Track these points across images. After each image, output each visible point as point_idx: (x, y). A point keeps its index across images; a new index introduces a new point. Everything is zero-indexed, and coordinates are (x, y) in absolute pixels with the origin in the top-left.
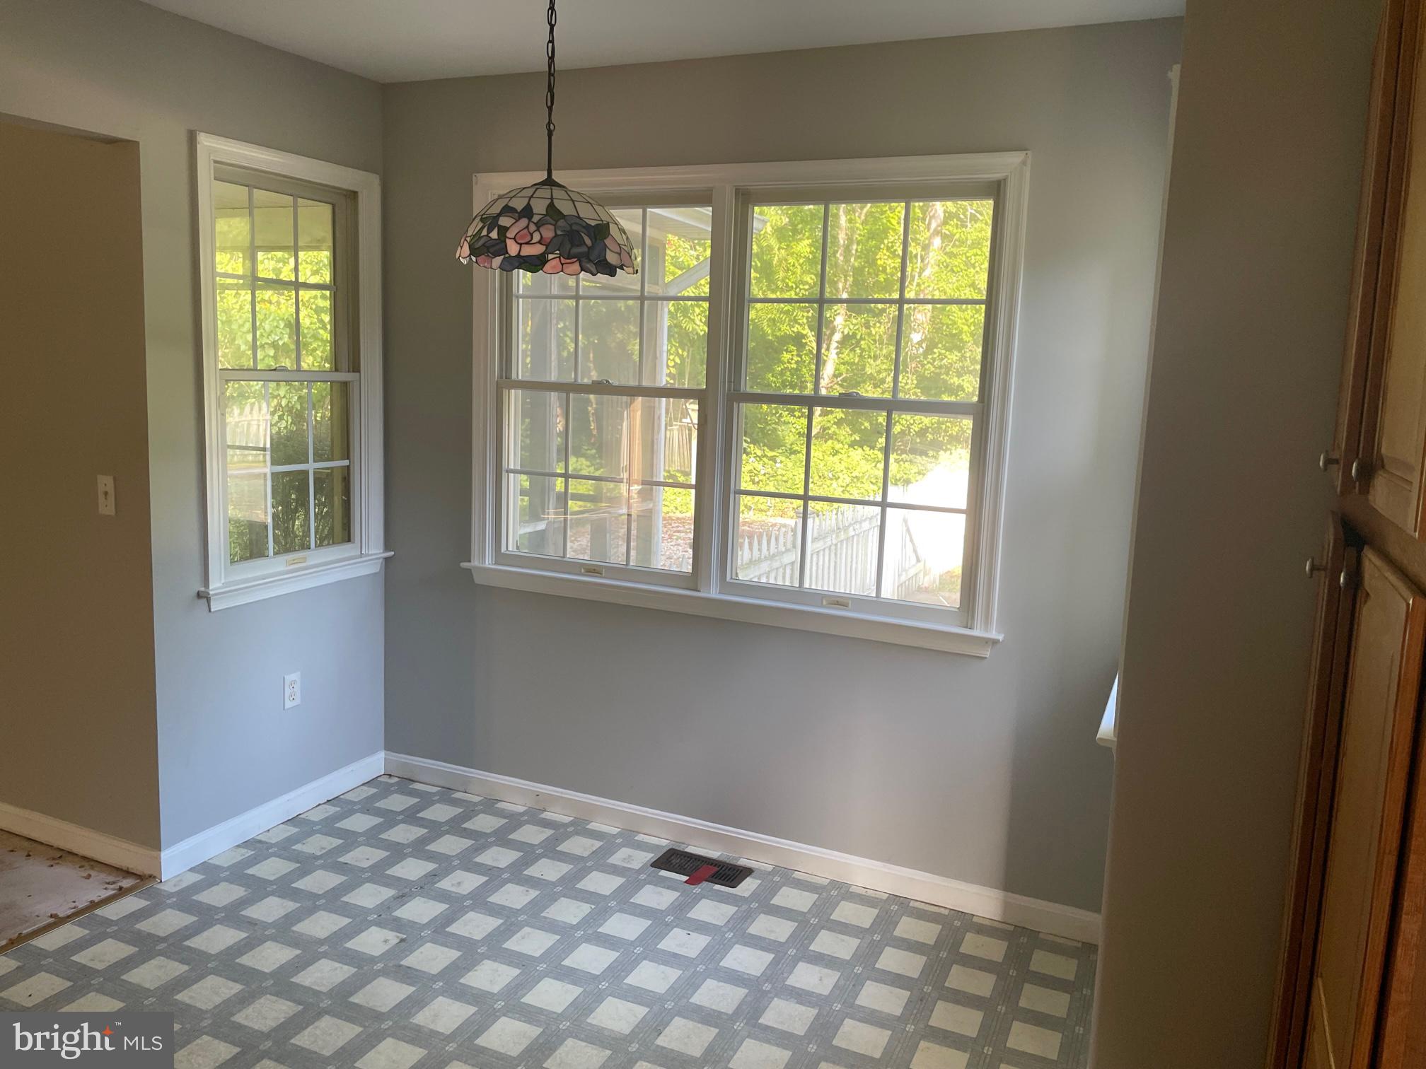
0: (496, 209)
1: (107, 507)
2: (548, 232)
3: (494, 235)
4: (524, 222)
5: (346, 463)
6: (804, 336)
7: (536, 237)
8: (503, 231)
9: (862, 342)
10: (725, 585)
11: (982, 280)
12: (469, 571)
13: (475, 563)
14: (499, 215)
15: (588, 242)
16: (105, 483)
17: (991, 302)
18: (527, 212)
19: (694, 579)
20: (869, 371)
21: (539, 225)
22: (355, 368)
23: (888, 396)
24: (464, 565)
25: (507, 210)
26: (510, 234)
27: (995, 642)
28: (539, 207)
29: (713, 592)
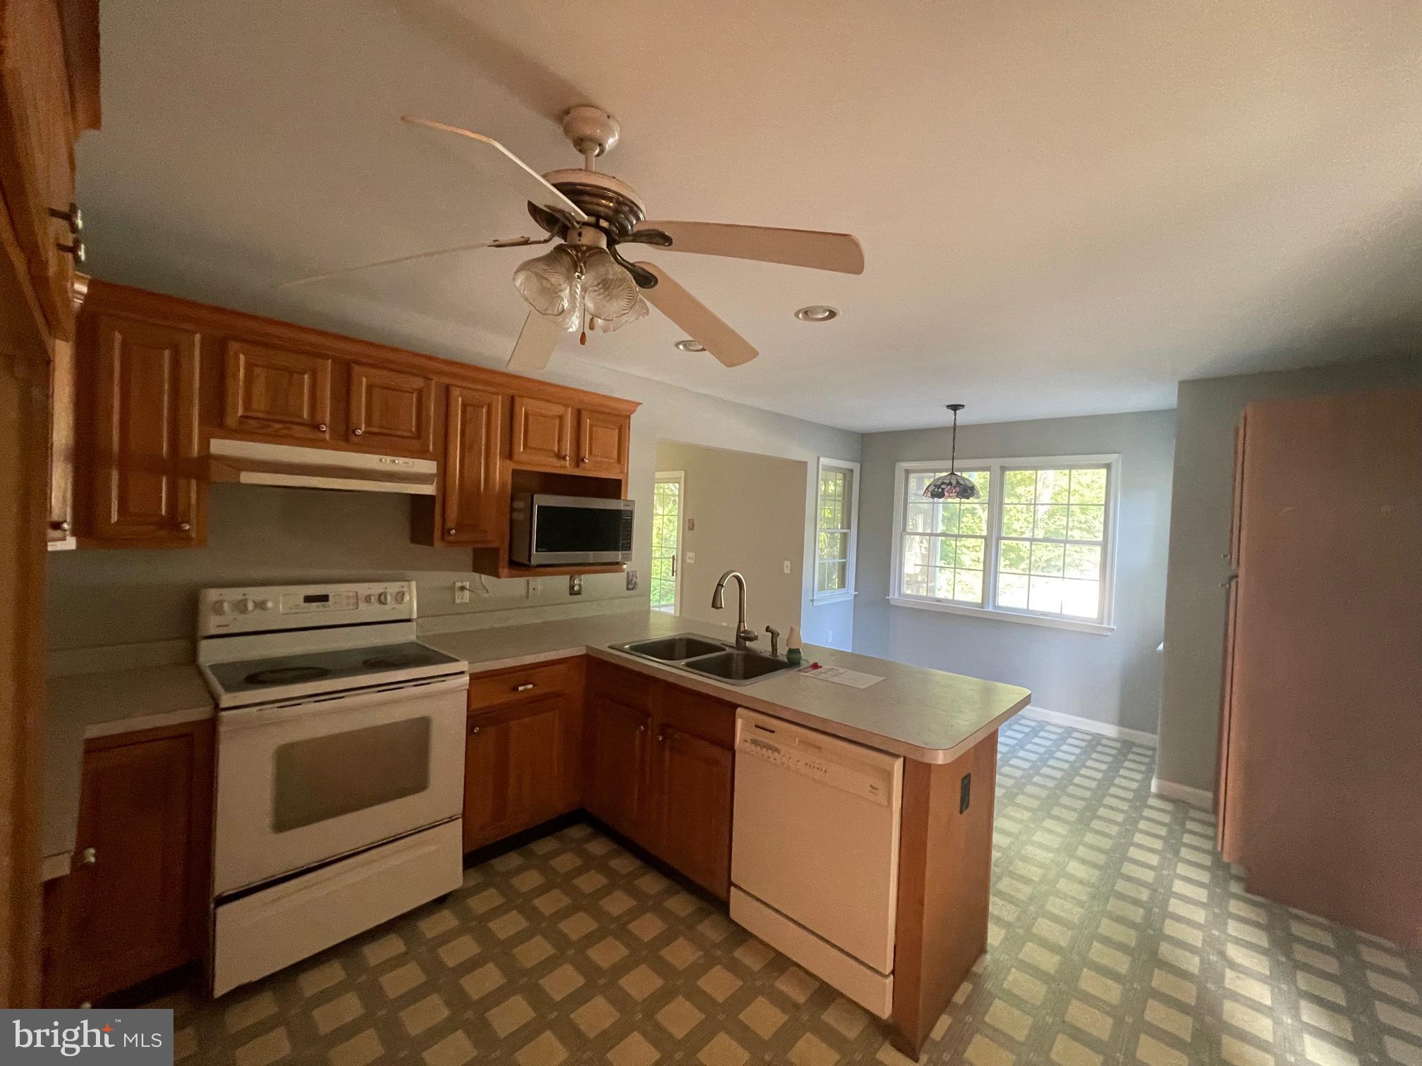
0: (939, 482)
1: (787, 571)
2: (957, 489)
3: (940, 490)
4: (949, 487)
5: (845, 560)
6: (976, 509)
7: (954, 491)
8: (943, 489)
9: (1011, 512)
10: (995, 607)
11: (1103, 495)
12: (888, 600)
13: (891, 596)
14: (941, 485)
15: (969, 491)
16: (787, 563)
17: (1107, 505)
18: (950, 484)
19: (982, 605)
20: (1014, 527)
21: (954, 487)
22: (849, 527)
23: (1064, 539)
24: (887, 597)
25: (943, 483)
26: (946, 490)
27: (1113, 629)
28: (954, 482)
29: (991, 609)
